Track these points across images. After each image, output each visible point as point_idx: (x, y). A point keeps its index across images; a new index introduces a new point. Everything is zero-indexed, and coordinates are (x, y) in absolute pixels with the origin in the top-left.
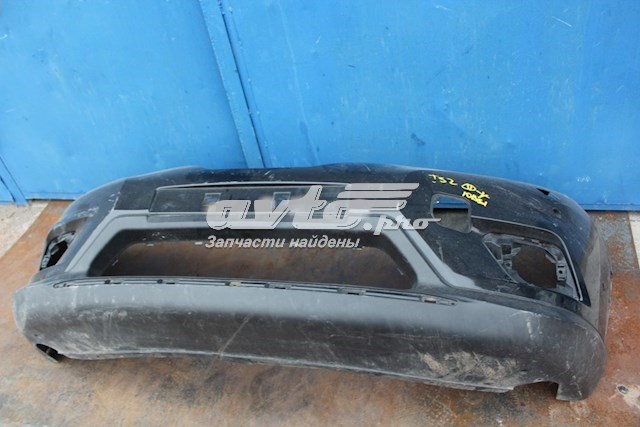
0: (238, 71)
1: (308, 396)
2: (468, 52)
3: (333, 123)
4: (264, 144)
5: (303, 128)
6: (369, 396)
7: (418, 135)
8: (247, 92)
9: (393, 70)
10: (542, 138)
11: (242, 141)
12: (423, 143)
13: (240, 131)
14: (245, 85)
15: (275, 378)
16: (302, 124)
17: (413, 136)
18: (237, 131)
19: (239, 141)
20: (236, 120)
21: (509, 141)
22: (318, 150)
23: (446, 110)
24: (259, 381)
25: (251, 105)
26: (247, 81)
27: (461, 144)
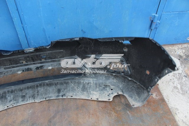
0: (17, 10)
1: (69, 122)
2: (101, 3)
3: (55, 28)
4: (28, 37)
5: (44, 30)
6: (89, 116)
7: (84, 30)
8: (21, 18)
9: (77, 9)
10: (119, 29)
11: (19, 37)
12: (85, 32)
13: (18, 33)
14: (20, 15)
15: (55, 119)
16: (44, 29)
17: (82, 30)
18: (17, 33)
19: (18, 37)
20: (17, 29)
21: (111, 30)
22: (49, 37)
23: (93, 21)
24: (50, 122)
25: (23, 23)
26: (21, 14)
27: (97, 32)
